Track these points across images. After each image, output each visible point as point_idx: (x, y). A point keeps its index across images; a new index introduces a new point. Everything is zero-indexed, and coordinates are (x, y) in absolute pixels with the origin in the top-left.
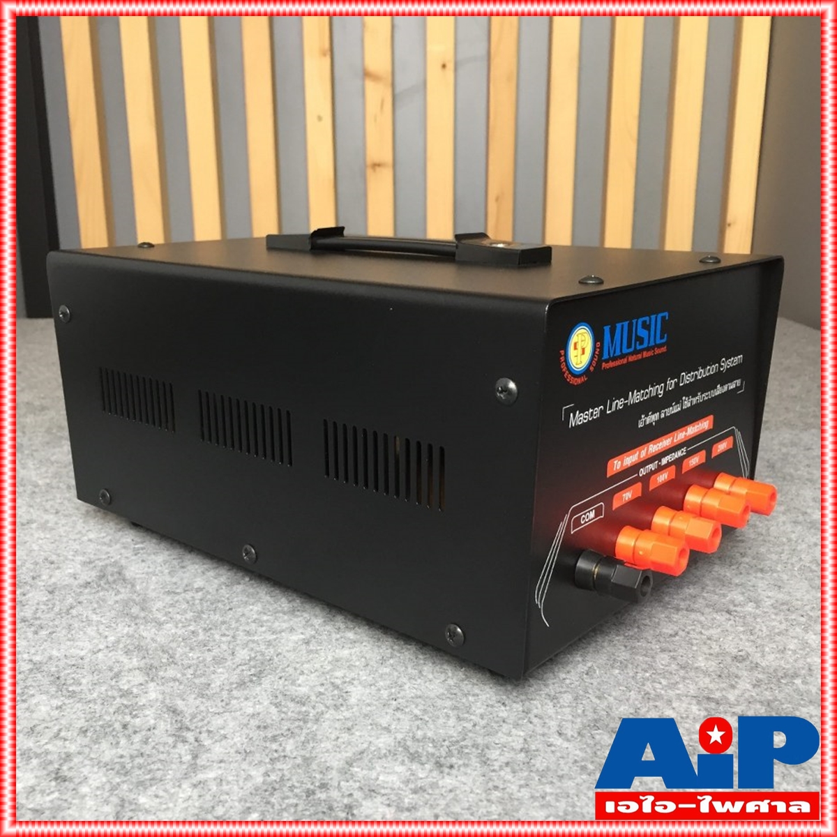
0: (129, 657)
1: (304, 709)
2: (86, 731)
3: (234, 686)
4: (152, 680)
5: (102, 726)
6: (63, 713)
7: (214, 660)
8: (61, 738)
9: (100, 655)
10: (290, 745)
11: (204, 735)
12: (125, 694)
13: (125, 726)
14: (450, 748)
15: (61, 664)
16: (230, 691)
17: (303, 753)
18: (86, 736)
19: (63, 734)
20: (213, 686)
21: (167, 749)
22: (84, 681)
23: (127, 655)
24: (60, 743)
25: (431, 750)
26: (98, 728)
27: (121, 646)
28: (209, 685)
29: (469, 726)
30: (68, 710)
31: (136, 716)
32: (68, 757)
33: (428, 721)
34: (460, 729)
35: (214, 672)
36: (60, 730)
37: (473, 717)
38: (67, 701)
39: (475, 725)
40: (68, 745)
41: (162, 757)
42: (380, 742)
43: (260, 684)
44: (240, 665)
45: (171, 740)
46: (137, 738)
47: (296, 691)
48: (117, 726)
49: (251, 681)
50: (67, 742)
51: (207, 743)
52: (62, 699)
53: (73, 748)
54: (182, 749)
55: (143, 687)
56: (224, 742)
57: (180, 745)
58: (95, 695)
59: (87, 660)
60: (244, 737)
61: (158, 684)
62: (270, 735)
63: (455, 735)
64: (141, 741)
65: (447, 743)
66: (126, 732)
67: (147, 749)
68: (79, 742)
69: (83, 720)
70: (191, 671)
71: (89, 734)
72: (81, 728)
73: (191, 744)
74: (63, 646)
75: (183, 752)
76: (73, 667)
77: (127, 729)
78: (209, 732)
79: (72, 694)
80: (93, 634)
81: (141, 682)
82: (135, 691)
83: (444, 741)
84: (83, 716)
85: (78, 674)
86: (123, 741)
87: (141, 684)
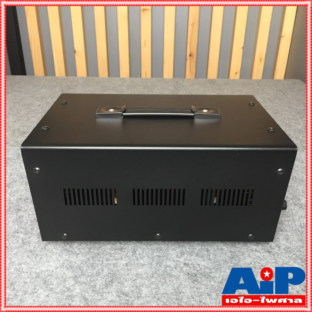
0: (68, 271)
3: (104, 286)
4: (77, 283)
6: (49, 299)
7: (96, 273)
9: (58, 270)
12: (69, 289)
15: (46, 274)
16: (103, 289)
20: (97, 286)
22: (54, 283)
23: (67, 270)
27: (65, 265)
28: (96, 286)
30: (50, 297)
35: (97, 280)
38: (50, 293)
43: (113, 286)
44: (105, 276)
47: (125, 289)
49: (109, 284)
52: (48, 291)
55: (74, 286)
58: (59, 289)
59: (54, 273)
61: (79, 285)
70: (89, 279)
74: (46, 265)
76: (50, 276)
79: (51, 290)
80: (54, 259)
81: (73, 284)
82: (72, 288)
85: (52, 279)
87: (73, 285)
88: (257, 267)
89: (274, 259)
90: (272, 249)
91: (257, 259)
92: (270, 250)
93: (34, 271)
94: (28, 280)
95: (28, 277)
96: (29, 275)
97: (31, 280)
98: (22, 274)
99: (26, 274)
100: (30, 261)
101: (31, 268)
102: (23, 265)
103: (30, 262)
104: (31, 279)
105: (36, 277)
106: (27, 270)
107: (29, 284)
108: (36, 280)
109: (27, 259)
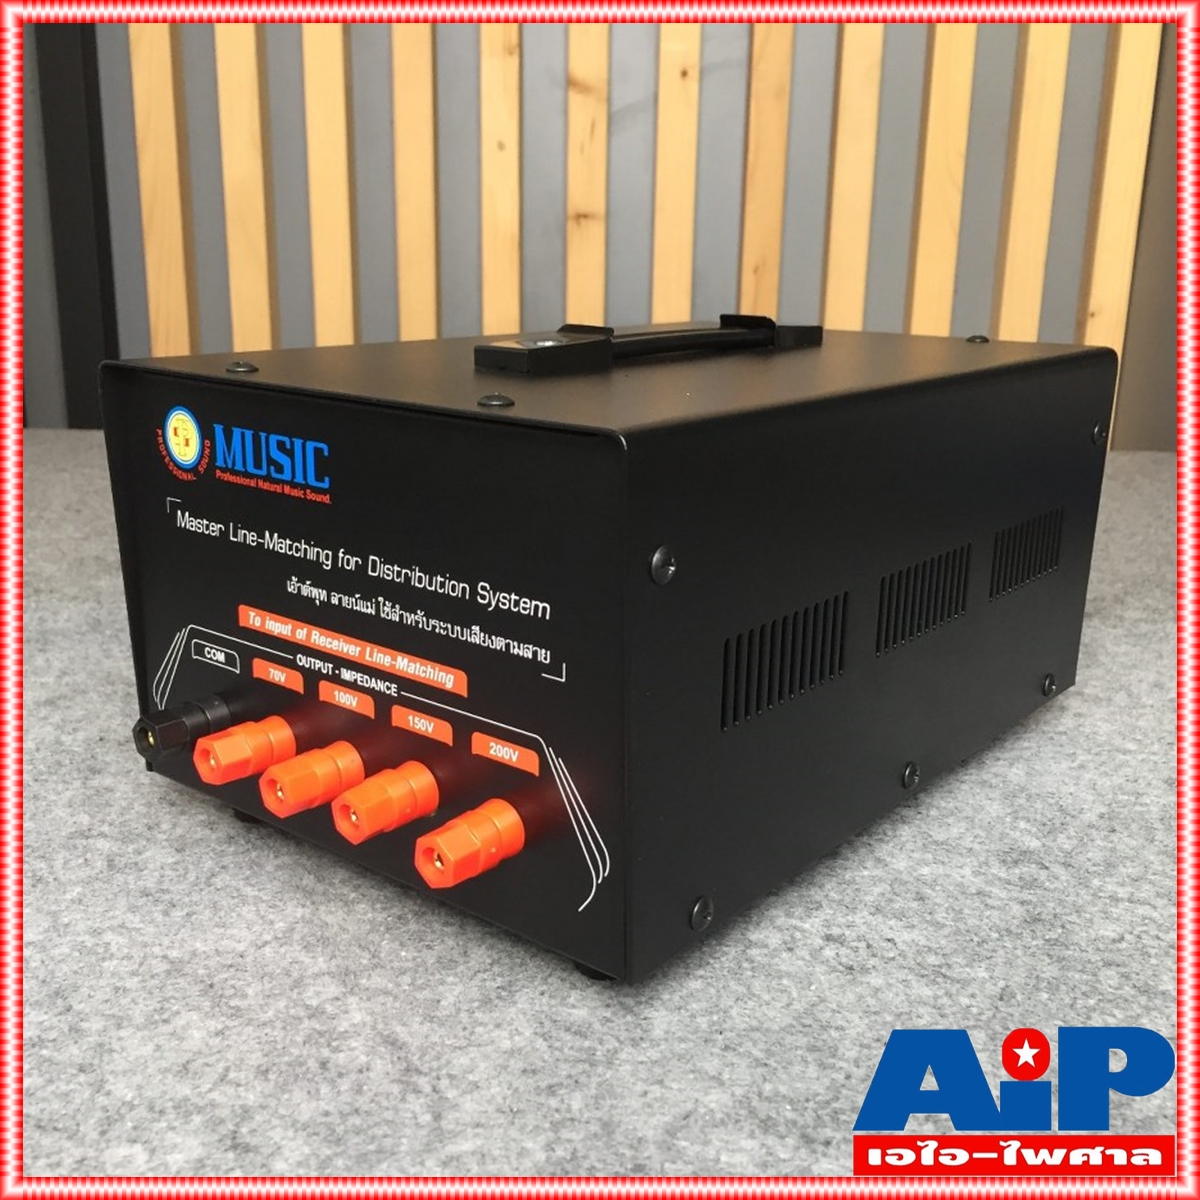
0: (311, 955)
1: (587, 1044)
2: (267, 1071)
3: (476, 1004)
4: (352, 992)
5: (289, 1064)
6: (226, 1042)
7: (438, 962)
8: (230, 1082)
9: (267, 950)
10: (576, 1102)
11: (444, 1083)
12: (315, 1013)
13: (324, 1065)
14: (819, 1113)
15: (212, 963)
16: (471, 1012)
17: (599, 1114)
18: (267, 1080)
19: (232, 1075)
20: (442, 1003)
21: (393, 1103)
22: (250, 991)
23: (308, 952)
24: (231, 1090)
25: (790, 1115)
26: (284, 1068)
27: (296, 936)
28: (439, 1001)
29: (840, 1077)
30: (234, 1037)
31: (337, 1050)
32: (246, 1113)
33: (775, 1069)
34: (826, 1082)
35: (443, 983)
36: (227, 1069)
37: (842, 1064)
38: (230, 1023)
39: (848, 1077)
40: (243, 1094)
41: (389, 1115)
42: (711, 1102)
43: (515, 1003)
44: (479, 971)
45: (396, 1089)
46: (345, 1085)
47: (570, 1014)
48: (312, 1064)
49: (499, 997)
50: (241, 1089)
51: (451, 1094)
52: (223, 1019)
53: (251, 1098)
54: (415, 1104)
55: (340, 1003)
56: (476, 1095)
57: (411, 1097)
58: (271, 1013)
59: (249, 959)
60: (506, 1086)
61: (361, 998)
62: (543, 1085)
63: (822, 1091)
64: (352, 1089)
65: (811, 1105)
66: (327, 1074)
67: (362, 1102)
68: (259, 1089)
69: (259, 1054)
70: (407, 979)
71: (272, 1076)
72: (259, 1067)
73: (427, 1096)
74: (210, 936)
75: (418, 1109)
76: (232, 970)
77: (327, 1069)
78: (451, 1077)
79: (237, 1012)
80: (251, 916)
81: (336, 995)
82: (329, 1008)
83: (807, 1100)
84: (257, 1046)
85: (239, 979)
86: (325, 1089)
87: (337, 999)
93: (161, 954)
94: (132, 983)
95: (134, 974)
96: (136, 967)
97: (144, 981)
98: (106, 964)
99: (125, 962)
100: (142, 922)
101: (145, 945)
102: (109, 937)
103: (141, 925)
104: (147, 977)
105: (168, 972)
106: (126, 951)
107: (134, 995)
108: (169, 982)
109: (130, 916)
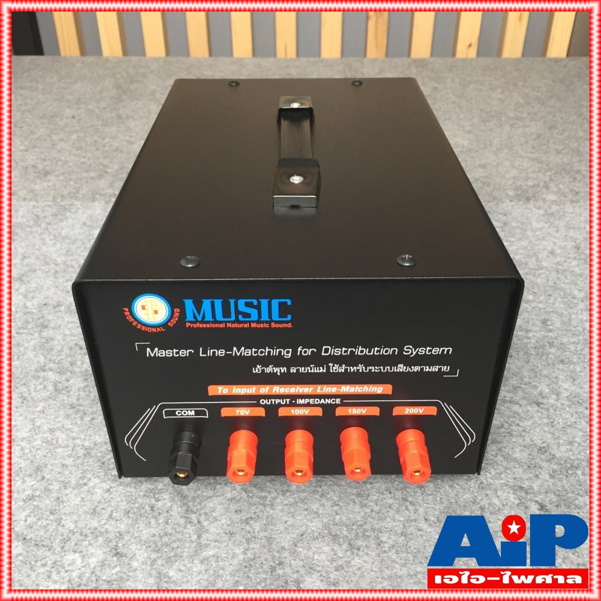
1: (263, 494)
2: (129, 512)
5: (138, 508)
6: (111, 496)
8: (113, 519)
10: (257, 526)
11: (202, 518)
13: (152, 508)
14: (358, 531)
17: (266, 534)
18: (129, 517)
19: (114, 515)
21: (181, 529)
24: (113, 522)
25: (345, 533)
26: (136, 510)
29: (368, 511)
30: (114, 493)
31: (158, 500)
32: (120, 536)
33: (342, 507)
34: (362, 514)
36: (112, 511)
37: (371, 504)
38: (112, 485)
39: (372, 511)
40: (119, 525)
41: (179, 536)
42: (313, 527)
45: (182, 521)
46: (161, 520)
48: (147, 508)
50: (118, 522)
51: (205, 524)
52: (109, 482)
53: (122, 527)
54: (190, 529)
56: (216, 524)
57: (189, 526)
60: (228, 519)
62: (244, 518)
63: (360, 519)
64: (164, 522)
65: (355, 527)
66: (154, 514)
67: (169, 530)
68: (126, 522)
69: (125, 503)
71: (131, 515)
72: (125, 510)
73: (195, 525)
75: (191, 533)
77: (154, 511)
78: (206, 514)
83: (353, 525)
84: (124, 498)
86: (153, 521)
88: (514, 433)
89: (548, 417)
90: (543, 398)
91: (515, 417)
92: (541, 400)
93: (81, 444)
94: (69, 462)
95: (70, 456)
96: (70, 452)
97: (75, 460)
98: (58, 450)
99: (66, 449)
100: (71, 424)
101: (74, 439)
102: (58, 433)
103: (71, 427)
104: (76, 458)
105: (85, 455)
106: (65, 442)
107: (71, 468)
108: (85, 461)
109: (66, 421)
